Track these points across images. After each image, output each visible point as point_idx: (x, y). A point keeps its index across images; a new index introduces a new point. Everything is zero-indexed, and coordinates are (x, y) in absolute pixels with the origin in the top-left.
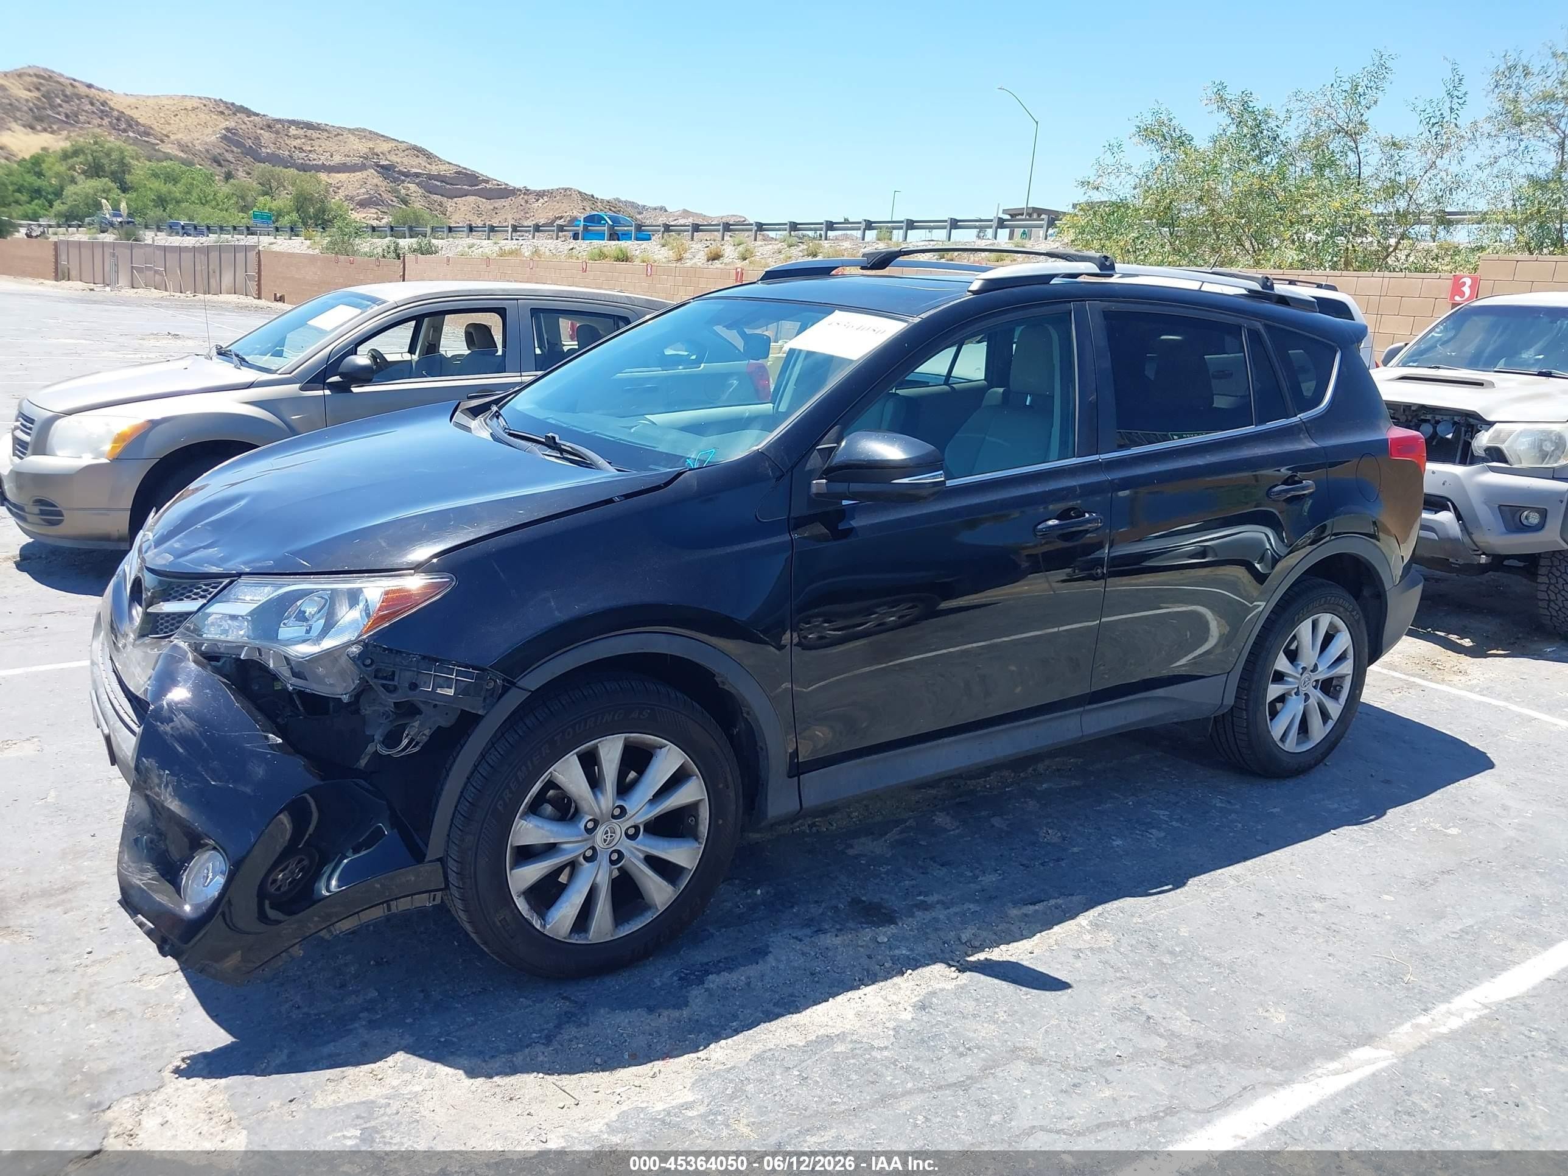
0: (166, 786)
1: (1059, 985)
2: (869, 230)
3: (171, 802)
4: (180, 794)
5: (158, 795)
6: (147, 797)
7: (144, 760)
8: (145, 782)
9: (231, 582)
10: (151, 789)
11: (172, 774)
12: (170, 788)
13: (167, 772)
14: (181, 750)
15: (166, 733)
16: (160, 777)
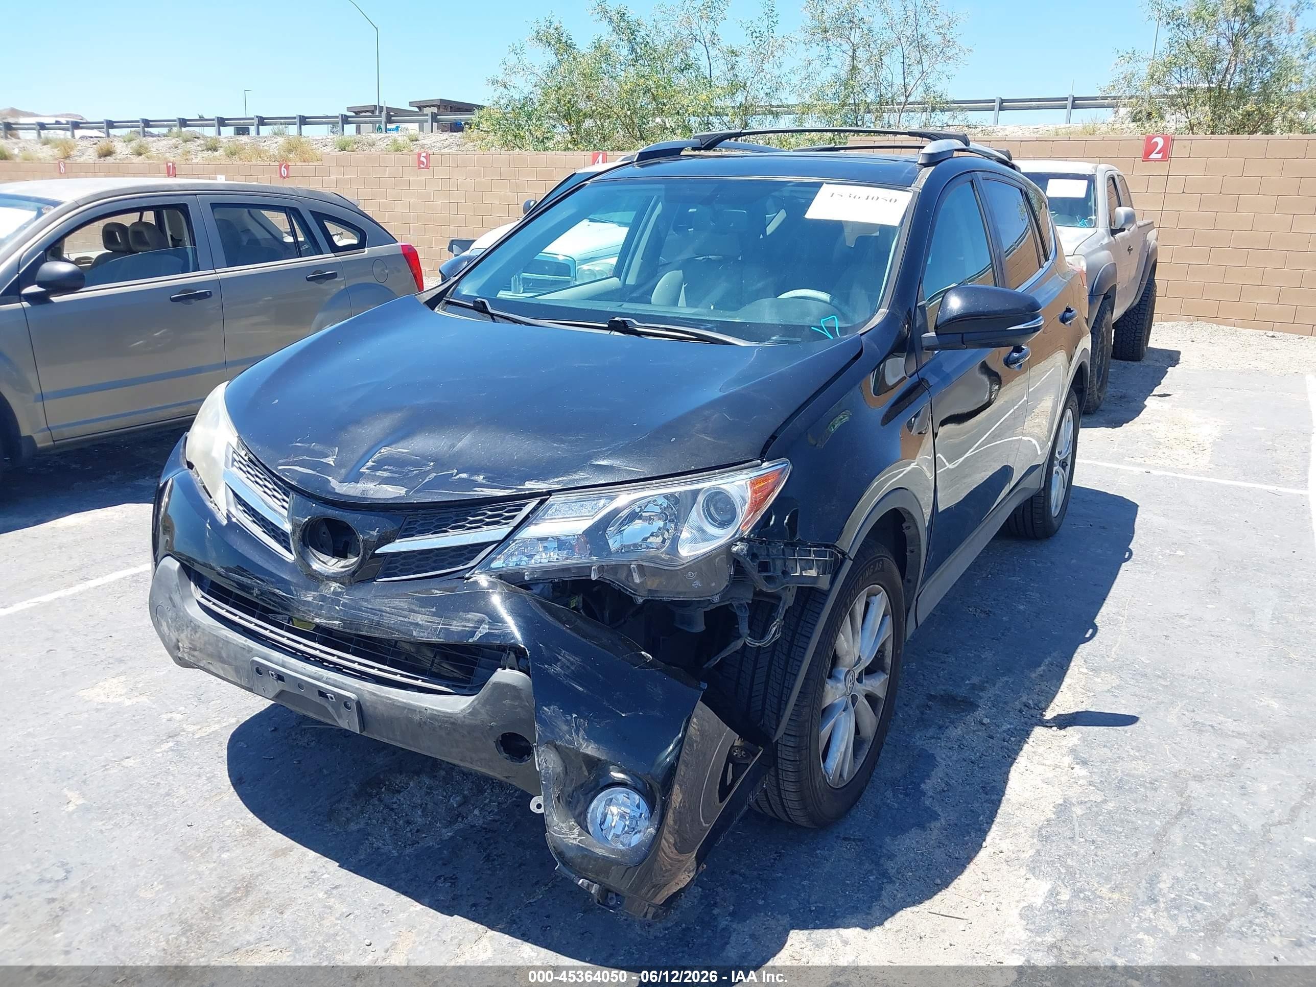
0: (577, 732)
1: (1129, 720)
2: (263, 125)
3: (587, 747)
4: (591, 736)
5: (572, 743)
6: (557, 748)
7: (545, 709)
8: (552, 732)
9: (542, 502)
10: (561, 738)
11: (580, 716)
12: (582, 733)
13: (574, 715)
14: (580, 689)
15: (558, 674)
16: (568, 723)
